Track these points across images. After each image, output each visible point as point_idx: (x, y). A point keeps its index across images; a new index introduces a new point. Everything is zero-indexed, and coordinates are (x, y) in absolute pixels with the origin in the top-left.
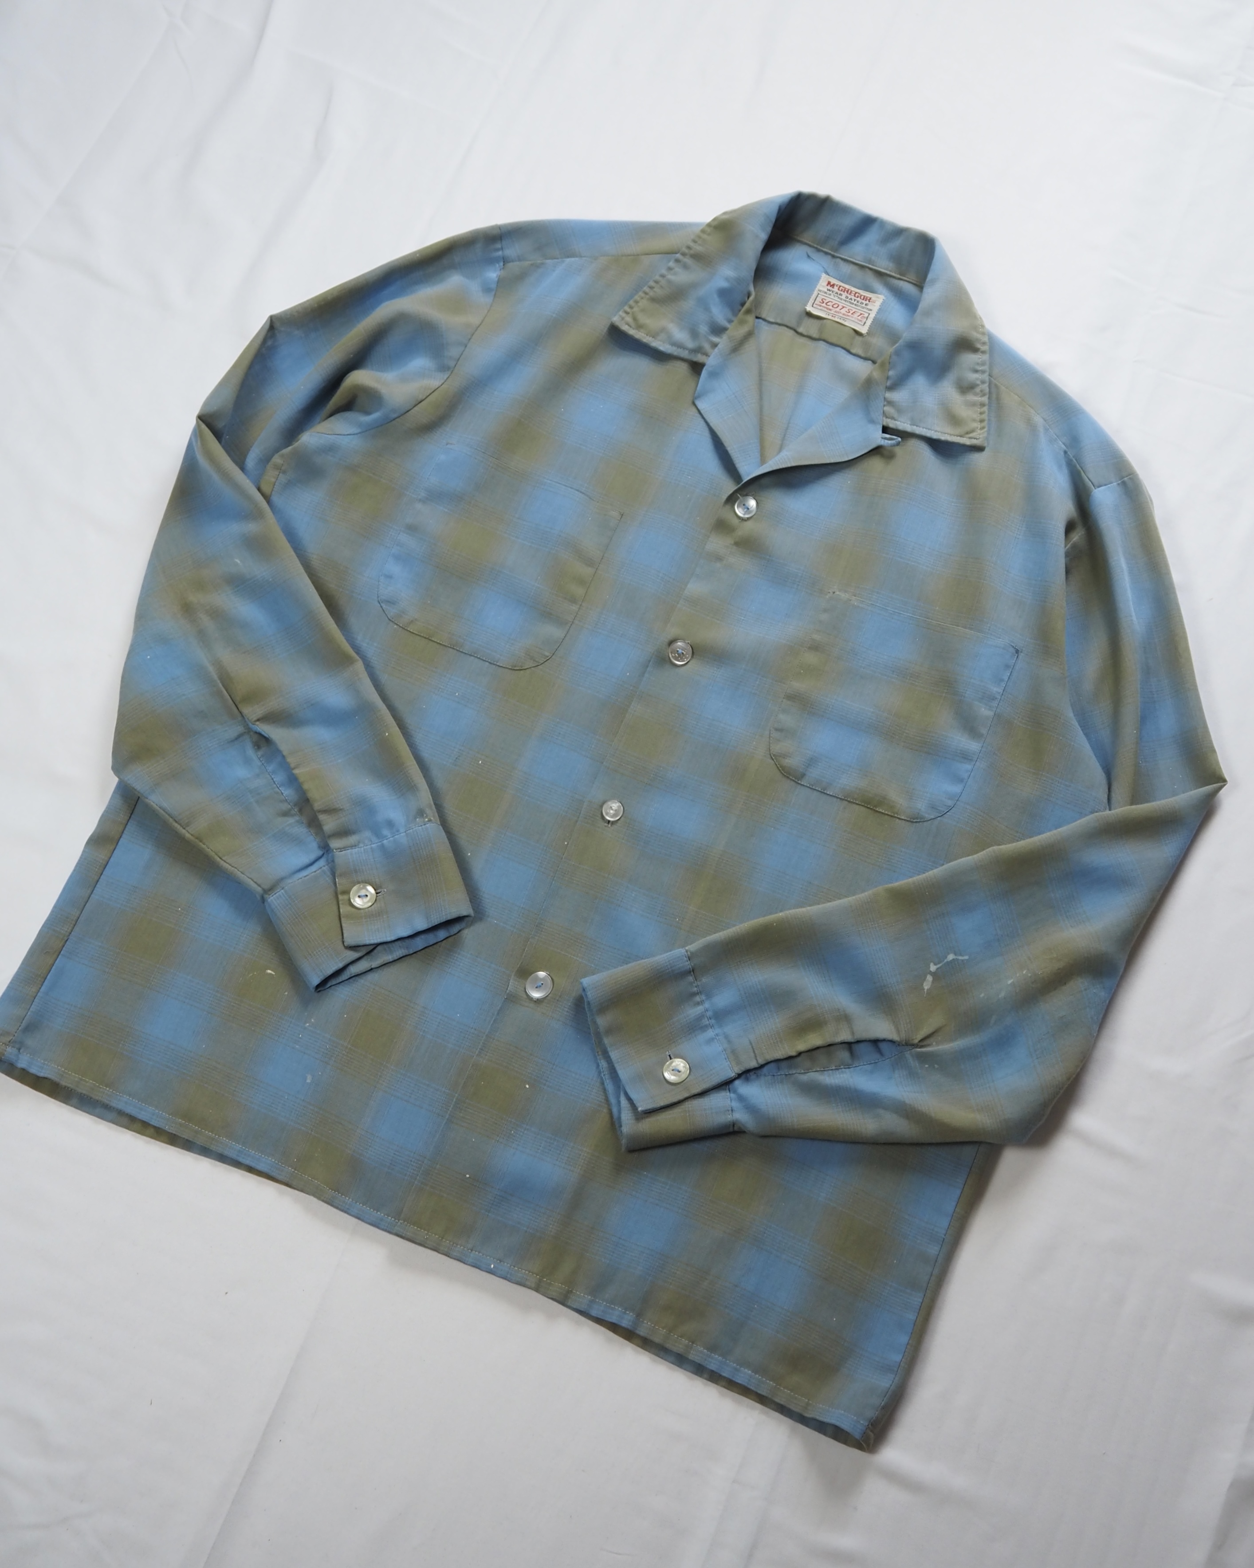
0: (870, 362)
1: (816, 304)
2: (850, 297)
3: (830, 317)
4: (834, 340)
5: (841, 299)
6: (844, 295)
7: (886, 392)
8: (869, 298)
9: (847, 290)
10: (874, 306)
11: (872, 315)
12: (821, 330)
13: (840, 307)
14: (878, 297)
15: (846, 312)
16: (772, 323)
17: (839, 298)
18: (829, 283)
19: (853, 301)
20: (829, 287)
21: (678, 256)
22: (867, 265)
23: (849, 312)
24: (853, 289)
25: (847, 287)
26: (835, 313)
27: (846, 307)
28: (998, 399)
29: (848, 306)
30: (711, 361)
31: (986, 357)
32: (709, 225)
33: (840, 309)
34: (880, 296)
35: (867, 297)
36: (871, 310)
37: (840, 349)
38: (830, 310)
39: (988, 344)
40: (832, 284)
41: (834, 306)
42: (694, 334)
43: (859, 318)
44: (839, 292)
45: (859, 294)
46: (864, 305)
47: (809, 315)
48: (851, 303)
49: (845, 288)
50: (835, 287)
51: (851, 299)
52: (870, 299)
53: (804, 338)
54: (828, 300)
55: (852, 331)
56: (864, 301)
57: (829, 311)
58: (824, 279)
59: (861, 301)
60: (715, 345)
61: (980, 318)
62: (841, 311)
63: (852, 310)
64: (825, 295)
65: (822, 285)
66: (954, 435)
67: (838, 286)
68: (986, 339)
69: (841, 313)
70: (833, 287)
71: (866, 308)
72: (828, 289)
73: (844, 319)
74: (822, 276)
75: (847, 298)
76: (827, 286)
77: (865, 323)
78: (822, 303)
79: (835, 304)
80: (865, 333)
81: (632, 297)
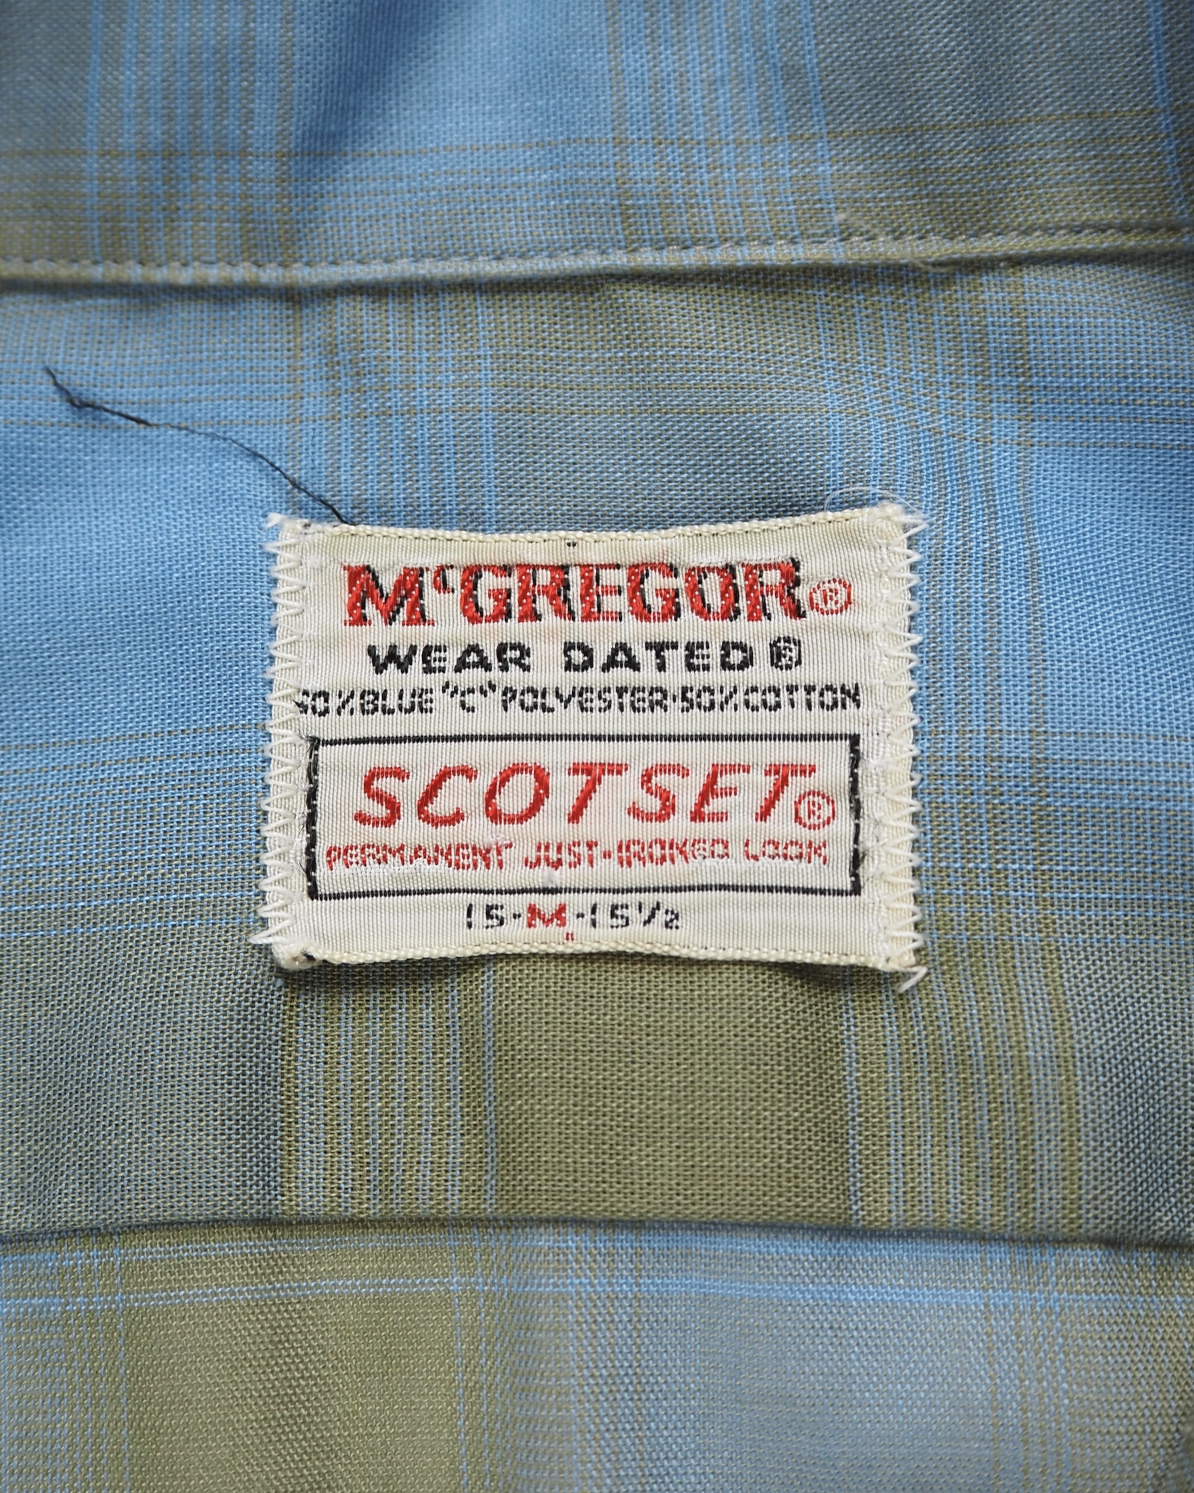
2: (602, 637)
3: (518, 935)
6: (547, 636)
9: (544, 577)
11: (891, 751)
14: (852, 539)
15: (635, 812)
17: (509, 693)
19: (648, 676)
23: (667, 810)
26: (542, 876)
27: (618, 769)
33: (575, 816)
34: (860, 516)
35: (755, 570)
36: (853, 695)
40: (388, 582)
43: (781, 825)
45: (672, 570)
46: (763, 672)
49: (528, 571)
50: (432, 598)
56: (743, 630)
57: (480, 877)
59: (715, 632)
62: (587, 828)
63: (682, 771)
67: (454, 578)
69: (590, 846)
70: (411, 611)
71: (791, 689)
72: (371, 651)
73: (649, 899)
74: (270, 547)
75: (588, 665)
76: (362, 620)
77: (857, 860)
78: (389, 821)
79: (505, 777)
80: (911, 959)
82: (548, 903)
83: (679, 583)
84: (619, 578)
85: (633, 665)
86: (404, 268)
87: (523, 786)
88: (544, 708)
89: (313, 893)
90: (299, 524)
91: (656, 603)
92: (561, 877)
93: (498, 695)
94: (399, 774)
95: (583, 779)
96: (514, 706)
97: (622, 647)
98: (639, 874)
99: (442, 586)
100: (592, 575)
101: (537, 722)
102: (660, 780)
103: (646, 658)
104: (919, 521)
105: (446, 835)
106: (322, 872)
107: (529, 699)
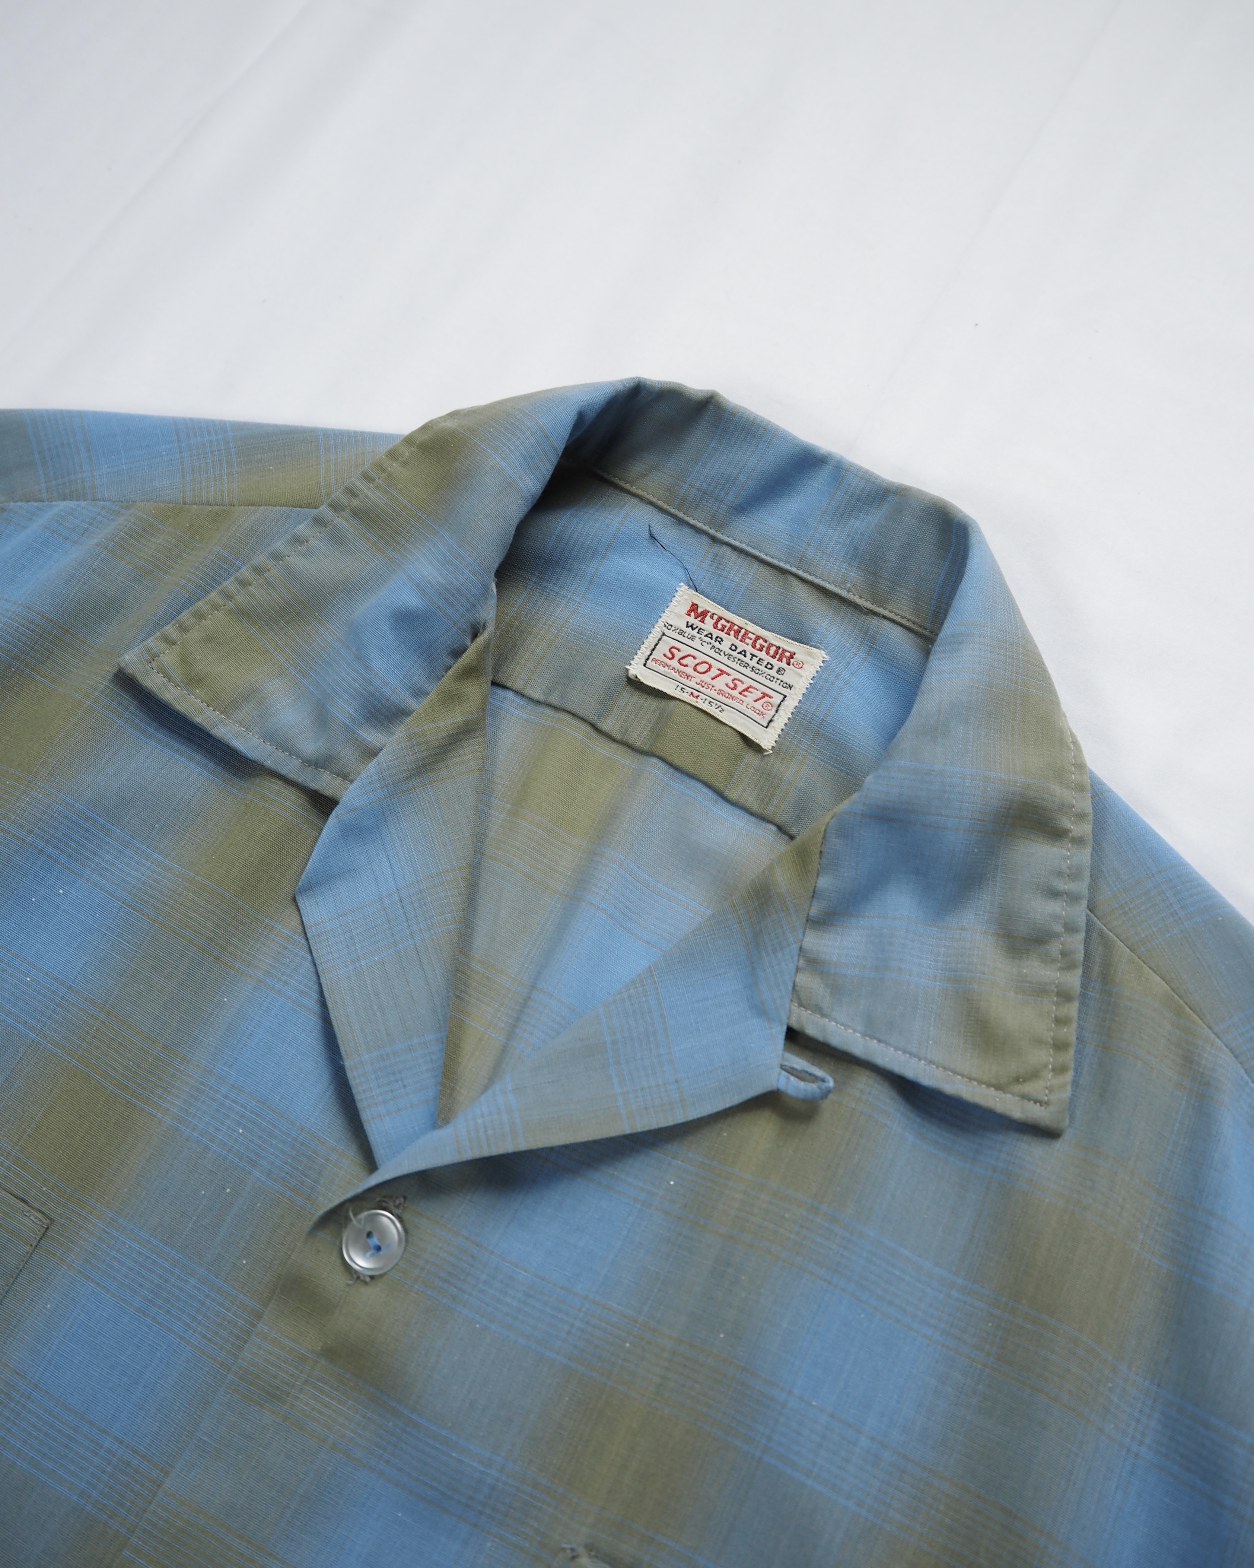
0: (774, 829)
1: (655, 660)
2: (741, 646)
3: (685, 697)
4: (686, 761)
5: (719, 651)
6: (729, 640)
7: (808, 931)
8: (788, 654)
9: (736, 628)
10: (800, 679)
11: (792, 703)
12: (657, 733)
13: (712, 672)
14: (810, 655)
16: (538, 702)
17: (714, 647)
18: (694, 607)
19: (747, 660)
20: (692, 620)
21: (324, 510)
22: (793, 570)
23: (734, 688)
24: (751, 627)
25: (738, 620)
26: (698, 687)
27: (728, 674)
28: (1106, 978)
29: (735, 671)
30: (357, 793)
31: (1084, 856)
32: (409, 440)
33: (713, 679)
34: (815, 651)
35: (784, 650)
36: (790, 687)
37: (699, 786)
38: (688, 676)
39: (1091, 817)
40: (700, 610)
41: (699, 668)
43: (758, 705)
44: (716, 632)
45: (766, 641)
46: (773, 673)
47: (634, 686)
48: (741, 661)
49: (733, 624)
50: (708, 618)
51: (744, 653)
52: (792, 657)
53: (614, 746)
54: (686, 650)
55: (738, 738)
56: (774, 662)
57: (684, 680)
58: (684, 596)
59: (767, 659)
60: (373, 752)
61: (1075, 743)
62: (714, 682)
63: (742, 682)
64: (680, 638)
65: (676, 612)
66: (980, 1082)
67: (715, 617)
68: (1085, 804)
69: (713, 686)
70: (702, 619)
71: (778, 679)
72: (688, 622)
73: (719, 704)
74: (678, 589)
75: (735, 650)
76: (689, 615)
77: (771, 721)
78: (670, 659)
79: (702, 663)
80: (770, 748)
81: (189, 602)
82: (696, 693)
83: (766, 645)
84: (753, 637)
85: (745, 656)
86: (744, 546)
87: (704, 667)
88: (720, 654)
89: (645, 665)
90: (687, 588)
91: (758, 646)
92: (702, 689)
93: (711, 646)
94: (679, 650)
95: (720, 672)
96: (713, 650)
97: (745, 651)
98: (720, 698)
99: (712, 617)
101: (716, 656)
103: (749, 656)
104: (827, 658)
105: (682, 668)
106: (649, 662)
107: (717, 650)
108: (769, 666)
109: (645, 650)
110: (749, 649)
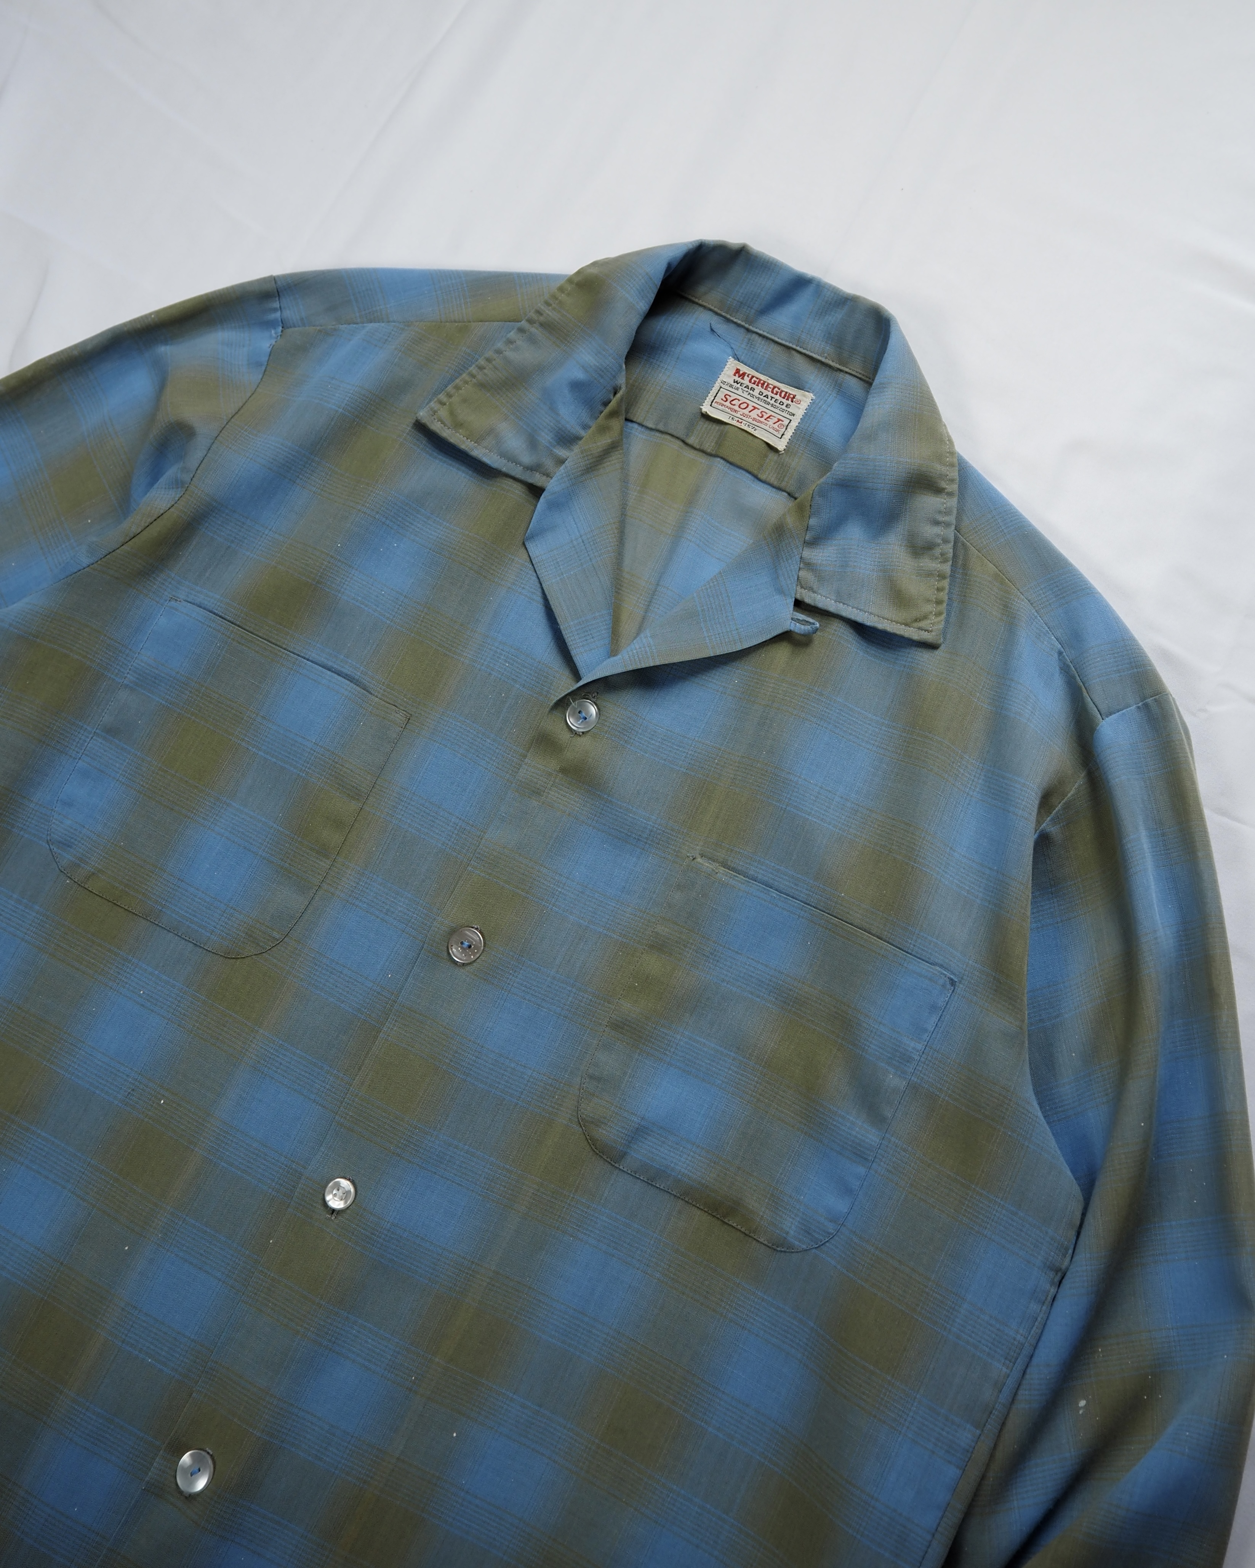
0: (786, 494)
1: (716, 402)
2: (765, 393)
3: (734, 423)
4: (735, 459)
5: (753, 396)
6: (758, 389)
7: (805, 549)
8: (792, 396)
9: (762, 382)
10: (799, 408)
11: (794, 424)
12: (719, 443)
13: (750, 408)
14: (804, 396)
15: (758, 415)
16: (651, 429)
17: (749, 394)
18: (738, 371)
19: (769, 400)
20: (737, 378)
21: (523, 324)
22: (794, 347)
23: (762, 417)
24: (771, 381)
25: (763, 378)
26: (742, 417)
27: (758, 409)
28: (965, 567)
29: (762, 407)
30: (553, 486)
31: (953, 502)
33: (750, 412)
34: (807, 393)
35: (790, 394)
36: (794, 415)
37: (744, 472)
38: (736, 411)
39: (958, 481)
40: (741, 372)
41: (742, 406)
42: (533, 443)
43: (776, 426)
44: (751, 385)
45: (779, 389)
46: (784, 407)
47: (706, 417)
48: (765, 402)
49: (760, 380)
50: (746, 377)
51: (767, 396)
52: (794, 398)
53: (695, 453)
54: (734, 396)
55: (764, 445)
56: (784, 401)
57: (734, 413)
58: (732, 365)
59: (780, 399)
60: (561, 462)
61: (950, 440)
62: (750, 414)
63: (767, 413)
64: (730, 389)
65: (727, 374)
66: (897, 623)
67: (750, 376)
68: (954, 474)
69: (749, 416)
70: (742, 377)
71: (786, 411)
72: (734, 380)
73: (754, 426)
74: (728, 360)
75: (761, 395)
76: (735, 375)
77: (783, 435)
78: (725, 401)
79: (743, 403)
80: (783, 449)
81: (451, 380)
82: (740, 421)
83: (779, 391)
84: (772, 387)
85: (767, 398)
86: (765, 334)
87: (745, 405)
89: (711, 405)
90: (733, 359)
91: (775, 392)
92: (744, 418)
93: (748, 393)
94: (730, 396)
95: (753, 408)
96: (749, 395)
99: (748, 376)
100: (768, 384)
101: (751, 399)
102: (763, 413)
103: (770, 398)
105: (732, 406)
106: (713, 403)
108: (781, 403)
109: (710, 397)
110: (770, 394)
